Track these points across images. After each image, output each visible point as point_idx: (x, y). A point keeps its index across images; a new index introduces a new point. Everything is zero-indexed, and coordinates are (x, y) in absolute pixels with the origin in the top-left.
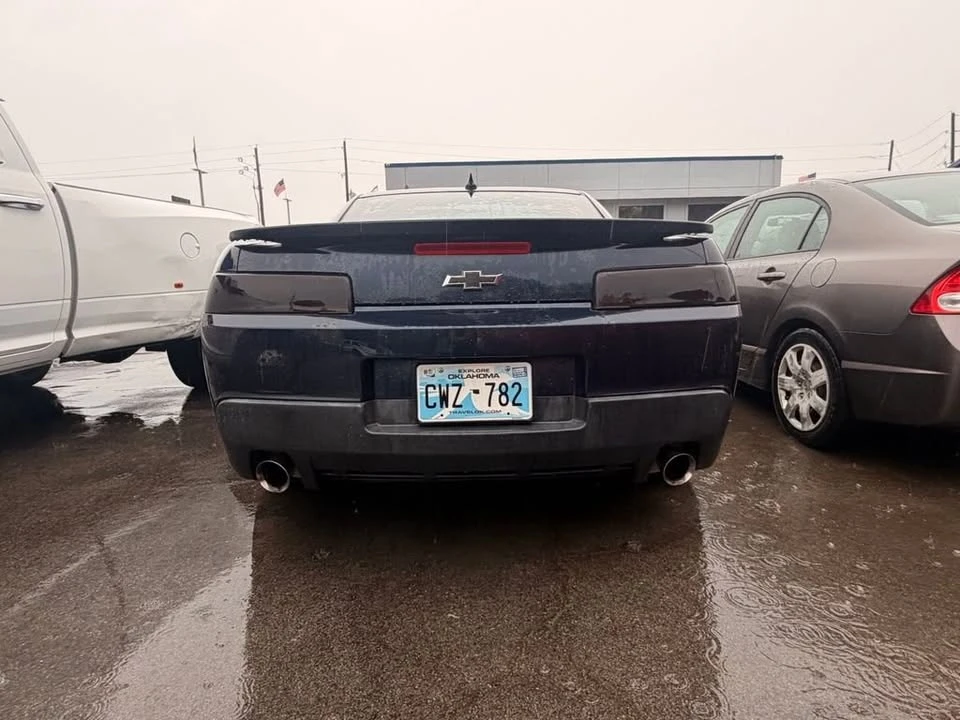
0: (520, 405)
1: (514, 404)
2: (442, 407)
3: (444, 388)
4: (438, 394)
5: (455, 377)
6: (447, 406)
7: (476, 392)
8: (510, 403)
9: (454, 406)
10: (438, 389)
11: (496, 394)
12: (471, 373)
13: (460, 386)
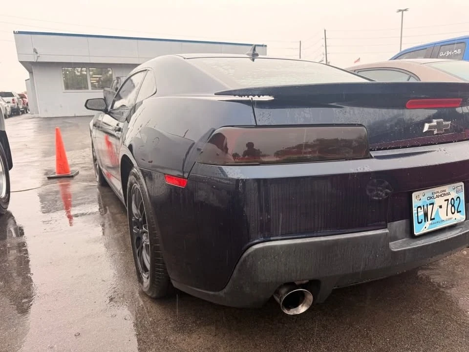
0: (460, 212)
1: (458, 212)
2: (425, 221)
3: (425, 207)
4: (423, 212)
5: (431, 198)
6: (428, 221)
7: (441, 207)
8: (456, 212)
9: (431, 219)
10: (422, 208)
11: (450, 206)
12: (438, 194)
13: (433, 204)
